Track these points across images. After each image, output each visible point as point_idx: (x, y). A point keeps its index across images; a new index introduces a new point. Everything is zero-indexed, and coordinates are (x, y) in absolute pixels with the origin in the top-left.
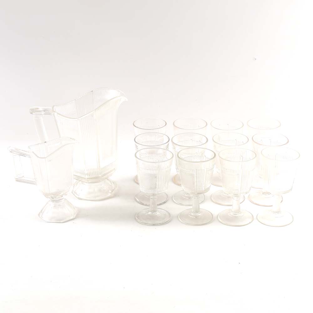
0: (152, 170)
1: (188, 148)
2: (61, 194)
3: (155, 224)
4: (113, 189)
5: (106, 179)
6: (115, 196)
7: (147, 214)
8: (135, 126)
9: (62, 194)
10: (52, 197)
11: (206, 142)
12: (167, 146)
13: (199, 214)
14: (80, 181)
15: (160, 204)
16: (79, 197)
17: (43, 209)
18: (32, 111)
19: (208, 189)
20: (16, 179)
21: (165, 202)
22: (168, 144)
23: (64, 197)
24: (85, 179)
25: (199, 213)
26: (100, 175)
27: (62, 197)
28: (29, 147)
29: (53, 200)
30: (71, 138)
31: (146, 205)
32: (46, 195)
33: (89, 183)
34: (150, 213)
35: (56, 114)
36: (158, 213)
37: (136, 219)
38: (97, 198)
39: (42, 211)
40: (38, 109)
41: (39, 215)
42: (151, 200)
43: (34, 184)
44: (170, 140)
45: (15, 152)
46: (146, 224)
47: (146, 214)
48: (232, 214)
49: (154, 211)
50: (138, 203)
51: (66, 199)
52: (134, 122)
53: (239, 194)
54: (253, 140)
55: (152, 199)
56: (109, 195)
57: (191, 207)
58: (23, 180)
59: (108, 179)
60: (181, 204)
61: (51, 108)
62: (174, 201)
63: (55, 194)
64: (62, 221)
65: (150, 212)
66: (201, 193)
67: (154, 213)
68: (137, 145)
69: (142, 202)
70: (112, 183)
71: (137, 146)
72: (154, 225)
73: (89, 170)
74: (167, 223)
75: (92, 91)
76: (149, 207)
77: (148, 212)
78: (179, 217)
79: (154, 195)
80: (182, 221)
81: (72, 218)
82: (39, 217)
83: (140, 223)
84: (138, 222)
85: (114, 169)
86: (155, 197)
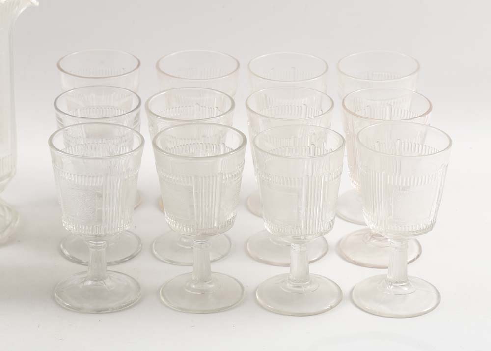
1: (184, 125)
4: (8, 222)
7: (82, 284)
8: (62, 70)
11: (229, 110)
12: (135, 118)
13: (211, 286)
15: (122, 261)
19: (230, 224)
21: (132, 257)
22: (138, 115)
25: (209, 283)
34: (90, 283)
36: (108, 283)
42: (91, 250)
44: (143, 106)
46: (78, 310)
48: (289, 285)
49: (100, 278)
53: (303, 238)
54: (344, 106)
55: (93, 248)
57: (190, 269)
60: (172, 262)
62: (156, 253)
65: (90, 280)
66: (211, 235)
67: (98, 283)
68: (62, 116)
70: (6, 209)
71: (61, 120)
72: (99, 311)
74: (130, 308)
76: (84, 268)
77: (85, 281)
78: (162, 291)
79: (98, 238)
80: (166, 303)
83: (63, 307)
84: (59, 305)
85: (9, 175)
86: (101, 244)
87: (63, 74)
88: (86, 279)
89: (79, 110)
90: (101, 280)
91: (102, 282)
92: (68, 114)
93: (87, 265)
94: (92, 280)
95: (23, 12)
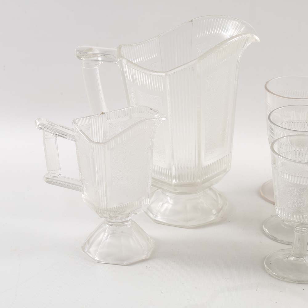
0: (301, 177)
2: (125, 213)
3: (303, 281)
4: (220, 207)
5: (208, 189)
6: (223, 220)
7: (286, 259)
8: (268, 91)
9: (129, 211)
10: (110, 216)
14: (159, 188)
16: (156, 219)
17: (91, 237)
18: (82, 54)
20: (47, 178)
23: (132, 217)
24: (170, 185)
26: (199, 181)
27: (128, 217)
28: (74, 122)
29: (112, 221)
30: (151, 109)
31: (282, 242)
32: (101, 212)
33: (176, 193)
34: (293, 258)
35: (124, 61)
37: (264, 268)
38: (190, 224)
39: (88, 240)
40: (91, 50)
41: (83, 248)
42: (296, 233)
43: (79, 191)
45: (48, 130)
46: (283, 279)
47: (284, 260)
49: (301, 256)
50: (268, 236)
51: (134, 221)
52: (267, 83)
55: (297, 231)
56: (212, 219)
58: (58, 182)
59: (211, 189)
61: (116, 50)
63: (117, 211)
64: (125, 263)
65: (293, 256)
67: (299, 260)
69: (276, 236)
71: (272, 129)
72: (299, 282)
73: (178, 169)
75: (192, 21)
76: (290, 247)
77: (289, 257)
79: (302, 224)
81: (144, 257)
82: (85, 252)
83: (273, 277)
84: (270, 274)
85: (225, 171)
86: (304, 229)
87: (268, 93)
88: (290, 255)
89: (284, 123)
90: (302, 257)
91: (303, 259)
92: (280, 127)
93: (292, 245)
94: (294, 257)
95: (249, 45)
